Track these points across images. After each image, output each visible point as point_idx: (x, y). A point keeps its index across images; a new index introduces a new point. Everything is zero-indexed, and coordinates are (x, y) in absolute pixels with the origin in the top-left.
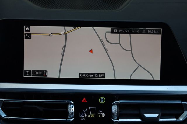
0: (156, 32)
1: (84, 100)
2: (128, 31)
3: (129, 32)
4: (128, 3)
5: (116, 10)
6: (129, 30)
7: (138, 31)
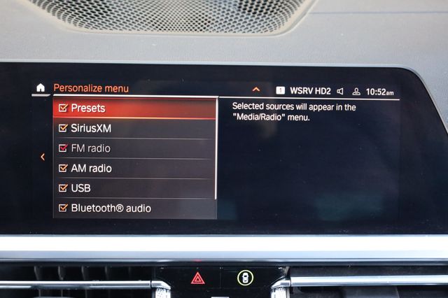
0: (388, 93)
1: (198, 279)
2: (314, 90)
3: (318, 92)
4: (304, 14)
5: (274, 32)
6: (318, 89)
7: (341, 91)
